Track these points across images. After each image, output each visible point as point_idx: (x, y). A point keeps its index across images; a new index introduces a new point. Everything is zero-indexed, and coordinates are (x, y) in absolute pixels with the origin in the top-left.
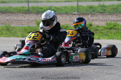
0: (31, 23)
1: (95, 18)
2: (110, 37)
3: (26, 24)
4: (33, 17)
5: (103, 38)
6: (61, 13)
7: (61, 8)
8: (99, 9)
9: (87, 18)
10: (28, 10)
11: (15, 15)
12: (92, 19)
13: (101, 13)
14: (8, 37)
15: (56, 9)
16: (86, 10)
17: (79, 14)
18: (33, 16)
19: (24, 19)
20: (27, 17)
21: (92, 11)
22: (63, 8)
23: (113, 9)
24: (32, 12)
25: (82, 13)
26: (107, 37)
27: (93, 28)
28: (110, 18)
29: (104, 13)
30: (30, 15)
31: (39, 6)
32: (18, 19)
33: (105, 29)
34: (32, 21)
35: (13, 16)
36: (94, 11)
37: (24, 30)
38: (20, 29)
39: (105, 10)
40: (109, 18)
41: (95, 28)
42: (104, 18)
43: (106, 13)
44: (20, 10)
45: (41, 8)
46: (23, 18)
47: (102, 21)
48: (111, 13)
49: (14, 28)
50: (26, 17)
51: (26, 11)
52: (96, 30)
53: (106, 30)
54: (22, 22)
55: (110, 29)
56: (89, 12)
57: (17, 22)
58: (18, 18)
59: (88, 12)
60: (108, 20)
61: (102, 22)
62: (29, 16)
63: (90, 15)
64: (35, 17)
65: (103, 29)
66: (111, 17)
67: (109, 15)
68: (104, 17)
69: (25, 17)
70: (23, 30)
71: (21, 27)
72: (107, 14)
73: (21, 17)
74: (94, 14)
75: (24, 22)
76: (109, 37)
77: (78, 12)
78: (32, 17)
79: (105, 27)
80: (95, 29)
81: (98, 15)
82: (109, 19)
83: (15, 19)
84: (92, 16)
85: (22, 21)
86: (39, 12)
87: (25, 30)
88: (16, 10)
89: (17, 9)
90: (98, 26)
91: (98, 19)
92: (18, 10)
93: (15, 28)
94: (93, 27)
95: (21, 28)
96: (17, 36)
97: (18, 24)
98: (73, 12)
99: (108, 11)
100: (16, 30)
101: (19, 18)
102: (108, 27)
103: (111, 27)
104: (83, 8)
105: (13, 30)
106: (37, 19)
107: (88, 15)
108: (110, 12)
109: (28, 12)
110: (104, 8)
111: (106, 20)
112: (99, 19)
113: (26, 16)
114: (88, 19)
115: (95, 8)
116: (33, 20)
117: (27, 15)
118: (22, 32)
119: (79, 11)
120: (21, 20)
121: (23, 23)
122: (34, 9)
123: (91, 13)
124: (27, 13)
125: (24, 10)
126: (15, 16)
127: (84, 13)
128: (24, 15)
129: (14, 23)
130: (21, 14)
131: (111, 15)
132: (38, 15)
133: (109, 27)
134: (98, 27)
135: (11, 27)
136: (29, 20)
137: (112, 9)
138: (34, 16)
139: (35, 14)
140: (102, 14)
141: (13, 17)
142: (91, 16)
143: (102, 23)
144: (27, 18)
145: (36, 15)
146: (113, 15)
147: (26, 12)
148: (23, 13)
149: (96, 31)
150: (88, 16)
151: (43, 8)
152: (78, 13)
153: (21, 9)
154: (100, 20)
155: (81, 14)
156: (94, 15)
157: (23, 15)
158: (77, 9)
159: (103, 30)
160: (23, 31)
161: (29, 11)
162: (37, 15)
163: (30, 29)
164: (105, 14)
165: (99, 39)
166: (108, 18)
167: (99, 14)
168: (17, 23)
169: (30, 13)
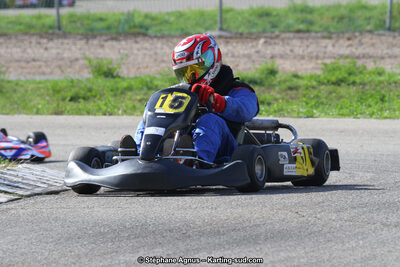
0: (70, 67)
1: (278, 49)
2: (345, 111)
3: (51, 73)
4: (73, 48)
5: (323, 114)
6: (166, 33)
7: (167, 17)
8: (291, 20)
9: (253, 50)
10: (56, 24)
11: (14, 41)
12: (269, 51)
13: (299, 31)
14: (8, 114)
15: (148, 22)
16: (249, 21)
17: (226, 38)
18: (75, 44)
19: (46, 54)
20: (55, 49)
21: (268, 26)
22: (172, 19)
23: (336, 20)
24: (70, 33)
25: (236, 33)
26: (335, 111)
27: (279, 83)
28: (330, 48)
29: (308, 31)
30: (66, 41)
31: (92, 12)
32: (26, 56)
33: (321, 83)
34: (71, 62)
35: (7, 47)
36: (274, 26)
37: (51, 92)
38: (39, 88)
39: (311, 23)
40: (326, 47)
41: (285, 81)
42: (310, 50)
43: (316, 32)
44: (30, 26)
45: (101, 19)
46: (42, 51)
47: (303, 58)
48: (332, 30)
49: (17, 84)
50: (52, 48)
51: (51, 27)
52: (291, 89)
53: (323, 87)
54: (40, 67)
55: (338, 83)
56: (260, 29)
57: (23, 64)
58: (24, 51)
59: (254, 30)
60: (321, 55)
61: (303, 62)
62: (62, 43)
63: (262, 41)
64: (80, 49)
65: (314, 83)
66: (333, 46)
67: (324, 37)
68: (308, 46)
69: (46, 49)
70: (48, 89)
71: (40, 83)
72: (319, 35)
73: (34, 49)
74: (277, 37)
75: (47, 66)
76: (341, 108)
77: (221, 29)
78: (70, 49)
79: (319, 76)
80: (288, 84)
81: (289, 38)
82: (325, 53)
83: (16, 56)
84: (270, 44)
85: (38, 63)
86: (92, 30)
87: (56, 91)
88: (18, 27)
89: (20, 24)
90: (296, 76)
91: (288, 52)
92: (22, 27)
93: (22, 86)
94: (279, 77)
95: (41, 86)
96: (35, 110)
97: (25, 71)
98: (207, 29)
99: (321, 27)
100: (26, 91)
101: (29, 51)
102: (329, 78)
103: (340, 77)
104: (240, 19)
105: (15, 91)
106: (87, 53)
107: (257, 38)
108: (326, 29)
109: (57, 31)
110: (309, 17)
111: (315, 54)
112: (292, 51)
113: (51, 44)
114: (258, 52)
115: (277, 15)
116: (77, 60)
117: (56, 41)
118: (47, 98)
119: (225, 27)
120: (34, 60)
121: (44, 69)
122: (74, 22)
123: (264, 31)
124: (53, 34)
125: (44, 26)
126: (15, 46)
127: (241, 34)
128: (45, 41)
129: (11, 69)
130: (34, 40)
131: (330, 38)
132: (90, 42)
133: (334, 79)
134: (295, 80)
135: (9, 82)
136: (62, 59)
137: (333, 18)
138: (79, 47)
139: (81, 39)
140: (301, 35)
141: (9, 50)
142: (265, 42)
143: (305, 66)
144: (54, 51)
145: (83, 42)
146: (338, 38)
147: (50, 31)
148: (41, 37)
149: (289, 92)
150: (254, 43)
151: (104, 17)
152: (224, 34)
153: (34, 21)
154: (295, 58)
155: (231, 38)
156: (277, 41)
157: (39, 43)
158: (218, 18)
159: (314, 88)
160: (48, 95)
161: (59, 28)
162: (87, 43)
163: (73, 86)
164: (313, 34)
165: (312, 117)
166: (323, 50)
167: (291, 35)
168: (22, 68)
169: (65, 35)
